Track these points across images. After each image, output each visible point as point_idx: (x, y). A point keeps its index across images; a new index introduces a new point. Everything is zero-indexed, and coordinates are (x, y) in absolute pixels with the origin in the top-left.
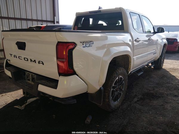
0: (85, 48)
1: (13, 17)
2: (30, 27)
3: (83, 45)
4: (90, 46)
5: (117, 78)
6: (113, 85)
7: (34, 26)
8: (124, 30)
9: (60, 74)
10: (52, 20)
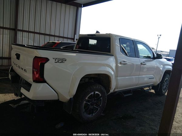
0: (56, 63)
1: (39, 32)
2: (48, 42)
3: (56, 60)
4: (62, 62)
5: (93, 93)
6: (87, 99)
7: (50, 42)
8: (110, 52)
9: (34, 81)
10: (72, 38)
